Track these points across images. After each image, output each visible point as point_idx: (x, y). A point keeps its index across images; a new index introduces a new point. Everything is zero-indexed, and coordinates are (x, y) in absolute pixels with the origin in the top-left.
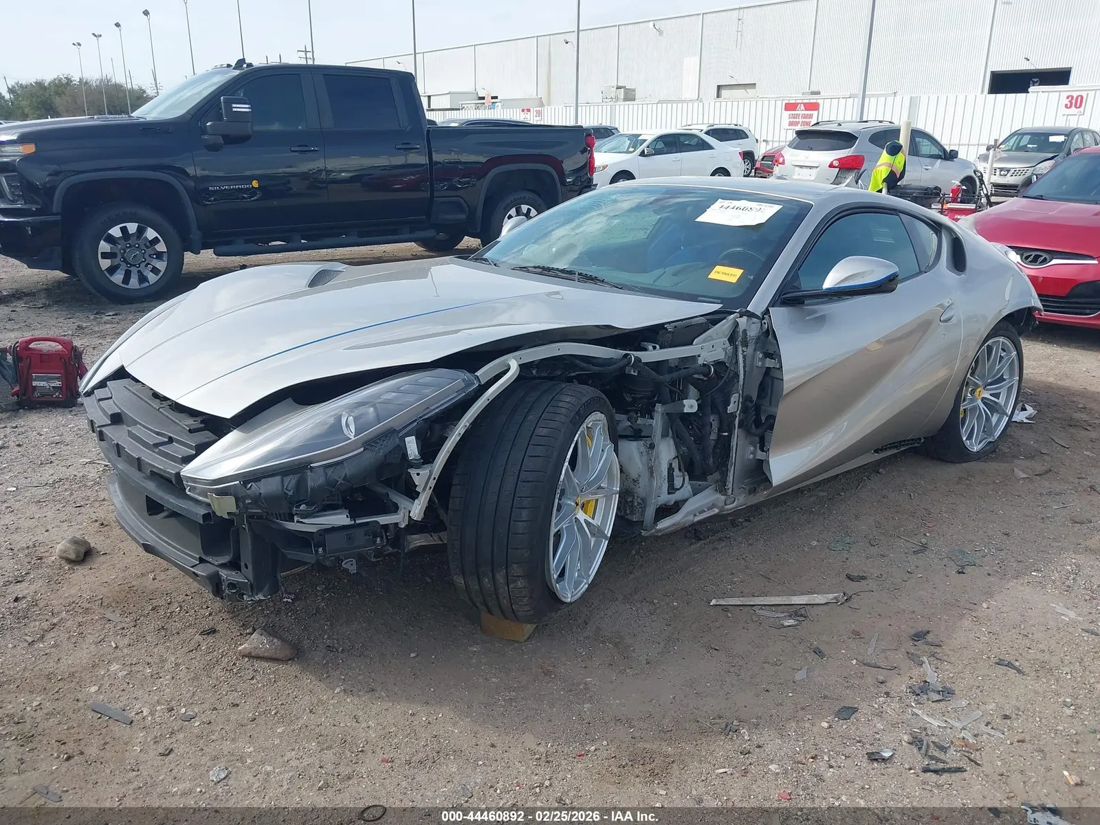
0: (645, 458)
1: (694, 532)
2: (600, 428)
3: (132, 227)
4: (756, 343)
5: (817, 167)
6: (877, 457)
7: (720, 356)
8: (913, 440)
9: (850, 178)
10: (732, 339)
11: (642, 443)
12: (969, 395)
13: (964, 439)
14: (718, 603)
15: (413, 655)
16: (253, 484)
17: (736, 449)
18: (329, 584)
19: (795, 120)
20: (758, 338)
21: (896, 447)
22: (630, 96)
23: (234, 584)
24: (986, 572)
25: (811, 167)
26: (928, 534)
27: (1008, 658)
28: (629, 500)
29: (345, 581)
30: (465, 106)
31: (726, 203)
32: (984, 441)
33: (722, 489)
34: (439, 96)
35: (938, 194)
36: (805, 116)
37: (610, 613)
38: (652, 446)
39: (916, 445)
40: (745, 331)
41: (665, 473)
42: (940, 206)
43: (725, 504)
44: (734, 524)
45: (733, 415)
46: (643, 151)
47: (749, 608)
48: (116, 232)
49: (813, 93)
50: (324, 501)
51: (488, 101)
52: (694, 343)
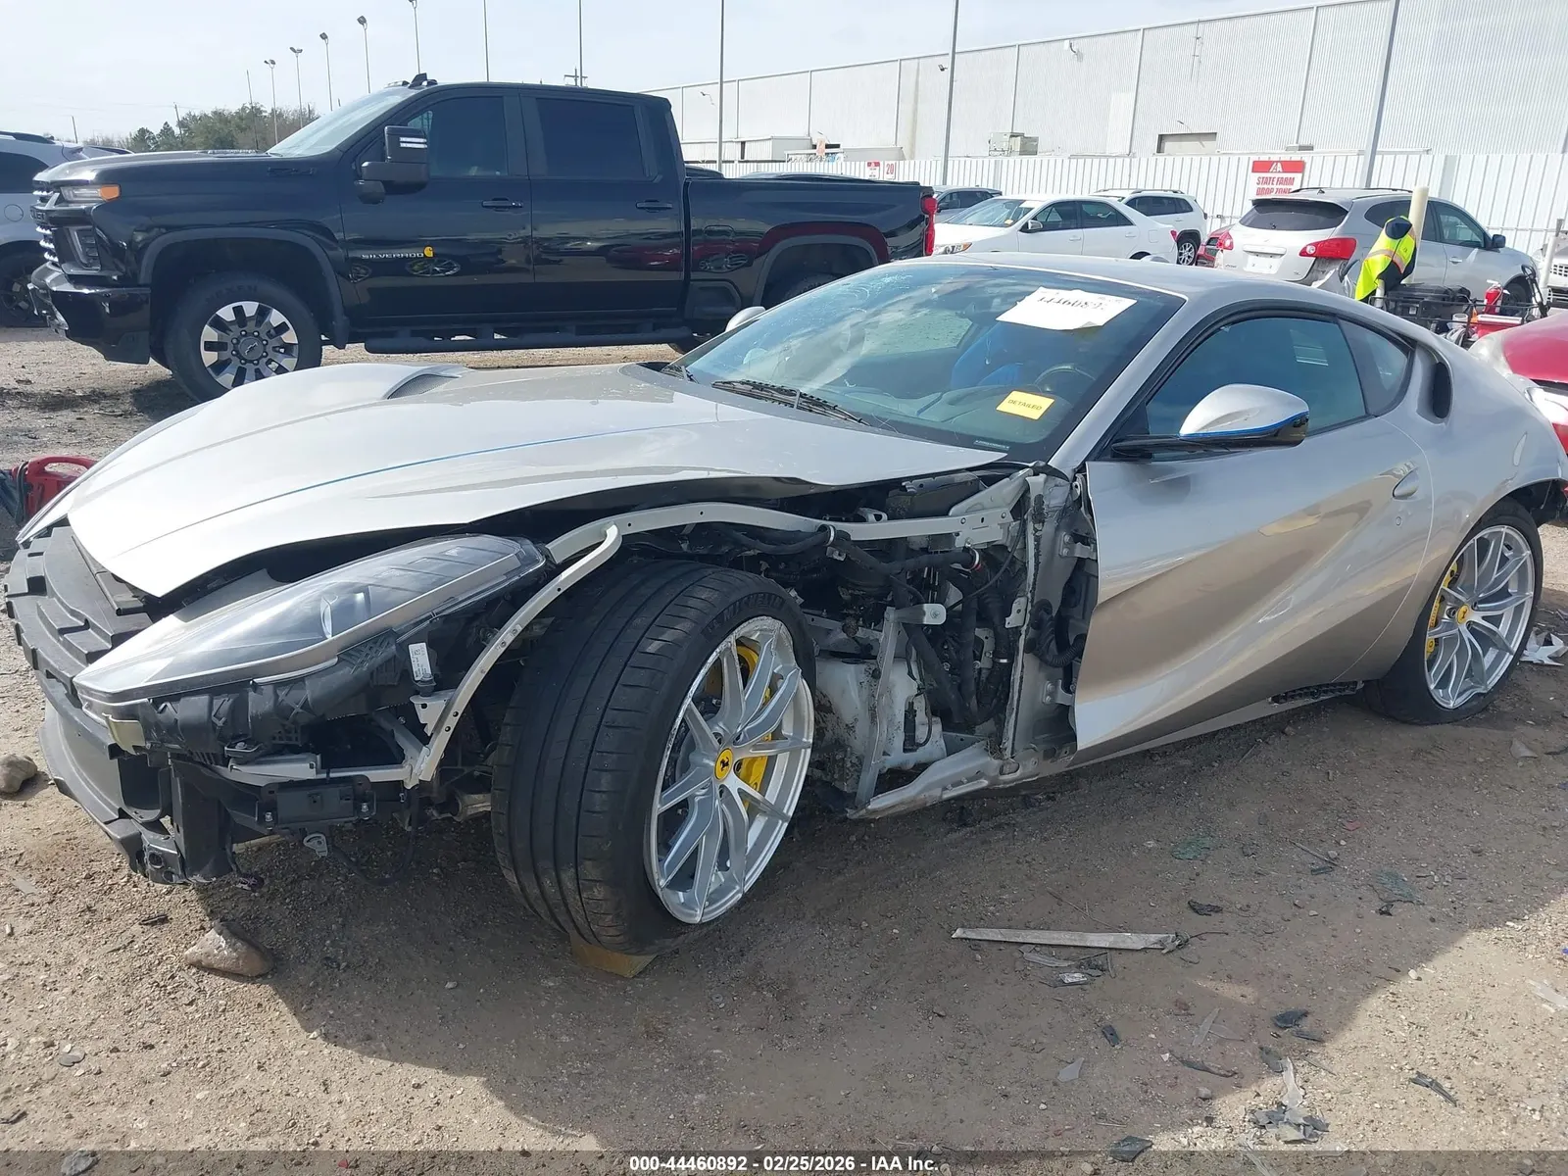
0: (865, 693)
1: (959, 812)
2: (771, 643)
3: (250, 308)
4: (1060, 518)
5: (1282, 255)
6: (1277, 708)
7: (997, 536)
8: (1341, 684)
9: (1331, 273)
10: (1018, 510)
11: (863, 667)
12: (1446, 617)
13: (1432, 687)
14: (964, 936)
15: (449, 985)
16: (169, 704)
17: (1020, 686)
18: (362, 857)
19: (1266, 186)
20: (1065, 510)
21: (1313, 694)
22: (1029, 147)
23: (157, 856)
24: (1429, 915)
25: (1272, 255)
26: (1343, 843)
27: (1433, 1073)
28: (838, 757)
29: (389, 853)
30: (793, 157)
31: (1051, 293)
32: (1468, 693)
33: (995, 748)
34: (759, 143)
35: (1465, 300)
36: (1281, 181)
37: (784, 941)
38: (876, 675)
39: (1348, 692)
40: (1040, 498)
41: (900, 718)
42: (1465, 318)
43: (1002, 773)
44: (1027, 802)
45: (1017, 631)
46: (1027, 224)
47: (1015, 947)
48: (226, 313)
49: (1302, 148)
50: (274, 738)
51: (821, 150)
52: (950, 514)
